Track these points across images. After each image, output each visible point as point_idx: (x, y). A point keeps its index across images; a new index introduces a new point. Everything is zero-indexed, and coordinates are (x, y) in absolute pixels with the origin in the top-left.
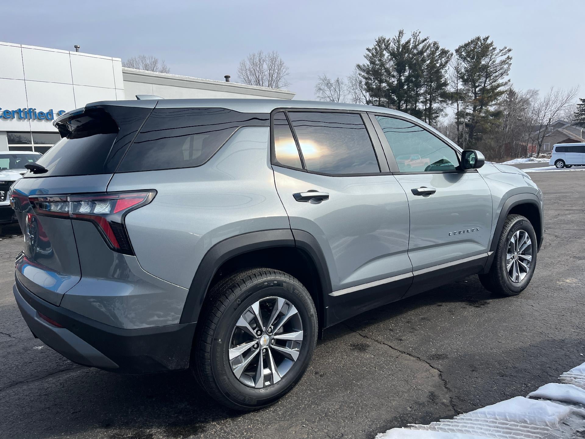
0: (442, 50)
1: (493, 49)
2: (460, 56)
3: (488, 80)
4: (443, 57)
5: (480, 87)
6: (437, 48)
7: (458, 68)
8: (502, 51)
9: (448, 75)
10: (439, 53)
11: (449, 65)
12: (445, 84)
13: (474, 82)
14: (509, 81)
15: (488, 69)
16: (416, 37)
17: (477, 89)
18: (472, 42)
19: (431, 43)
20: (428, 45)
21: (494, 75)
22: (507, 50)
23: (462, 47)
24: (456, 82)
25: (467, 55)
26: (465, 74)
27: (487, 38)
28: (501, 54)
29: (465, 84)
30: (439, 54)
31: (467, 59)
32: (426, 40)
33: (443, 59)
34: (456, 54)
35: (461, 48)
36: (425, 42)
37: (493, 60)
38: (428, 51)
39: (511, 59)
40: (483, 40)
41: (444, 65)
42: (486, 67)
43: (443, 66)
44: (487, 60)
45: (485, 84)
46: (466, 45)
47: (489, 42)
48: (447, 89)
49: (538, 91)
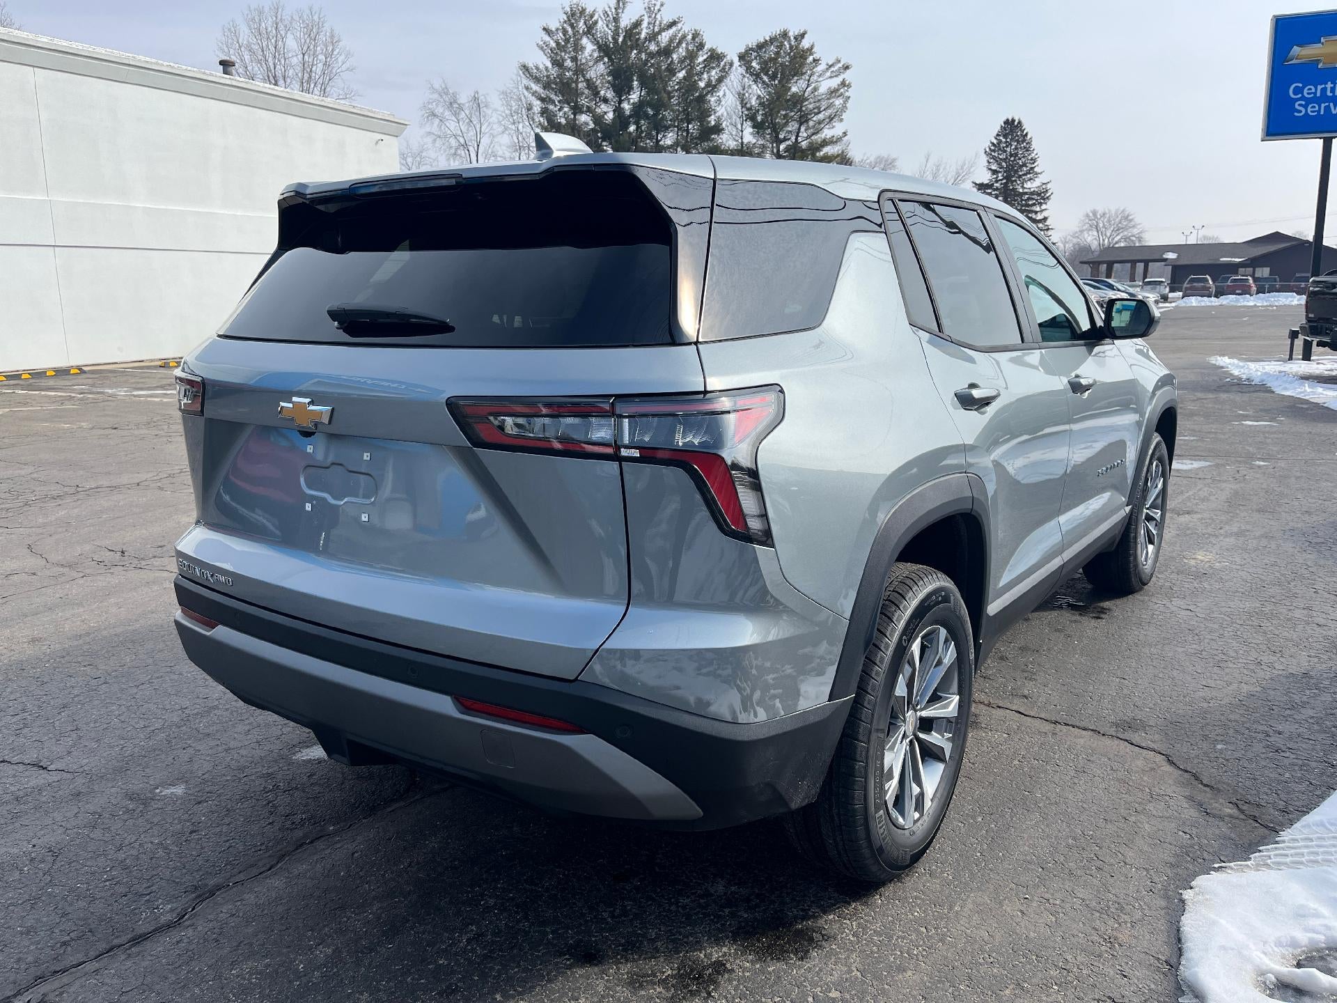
0: (712, 50)
1: (814, 60)
2: (749, 68)
3: (803, 129)
4: (713, 68)
5: (789, 143)
6: (701, 46)
7: (744, 95)
8: (830, 66)
9: (723, 109)
10: (705, 57)
11: (725, 88)
12: (718, 129)
13: (776, 130)
14: (845, 134)
15: (805, 104)
16: (654, 15)
17: (782, 147)
18: (772, 40)
19: (686, 32)
20: (680, 35)
21: (814, 119)
22: (840, 65)
23: (752, 49)
24: (739, 126)
25: (762, 69)
26: (758, 111)
27: (803, 35)
28: (828, 74)
29: (758, 133)
30: (705, 60)
31: (761, 79)
32: (674, 23)
33: (713, 73)
34: (739, 64)
35: (749, 51)
36: (674, 29)
37: (813, 85)
38: (681, 50)
39: (849, 86)
40: (795, 38)
41: (715, 86)
42: (798, 100)
43: (712, 87)
44: (802, 84)
45: (797, 136)
46: (761, 46)
47: (805, 44)
48: (720, 141)
49: (894, 160)
